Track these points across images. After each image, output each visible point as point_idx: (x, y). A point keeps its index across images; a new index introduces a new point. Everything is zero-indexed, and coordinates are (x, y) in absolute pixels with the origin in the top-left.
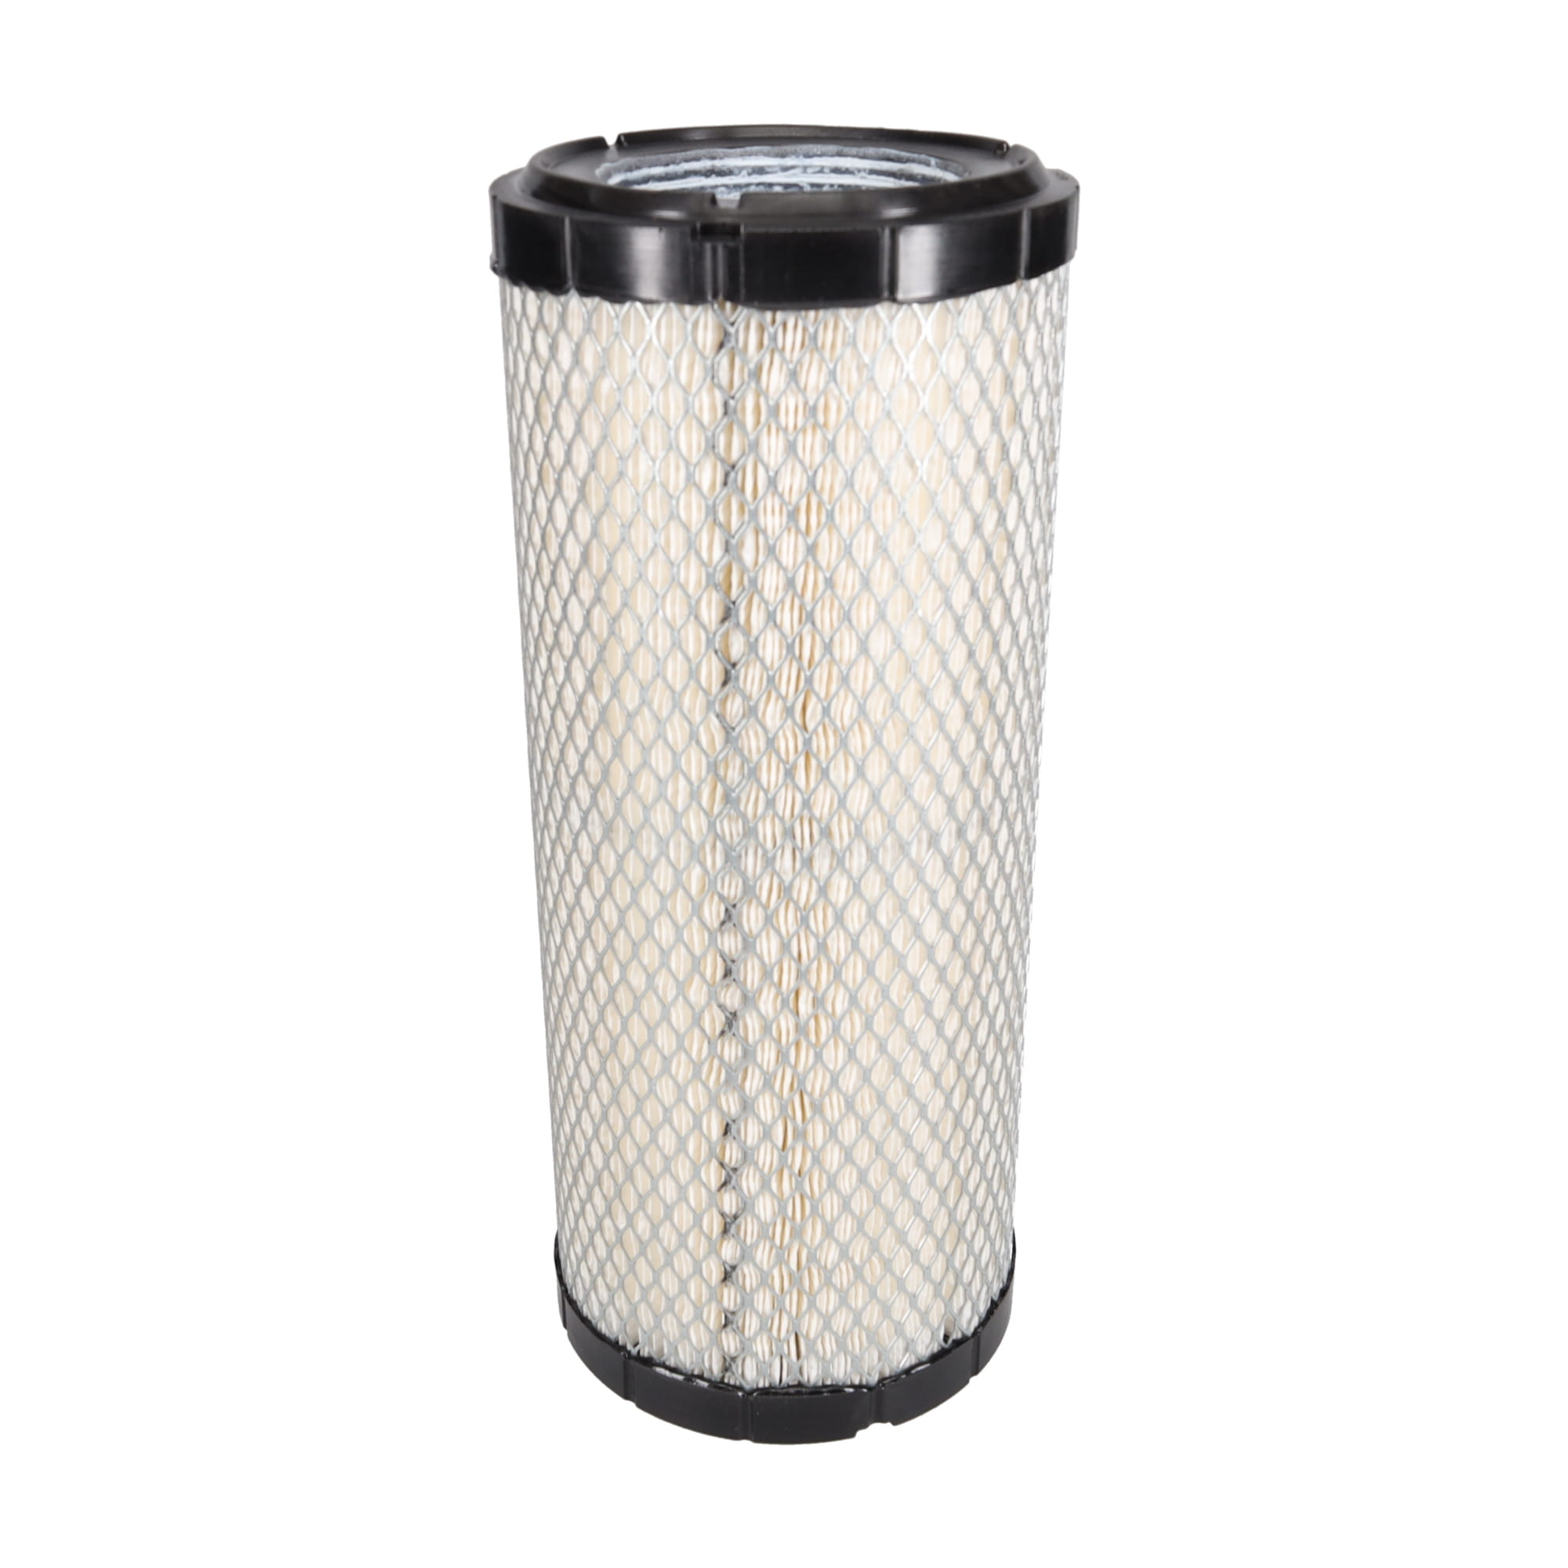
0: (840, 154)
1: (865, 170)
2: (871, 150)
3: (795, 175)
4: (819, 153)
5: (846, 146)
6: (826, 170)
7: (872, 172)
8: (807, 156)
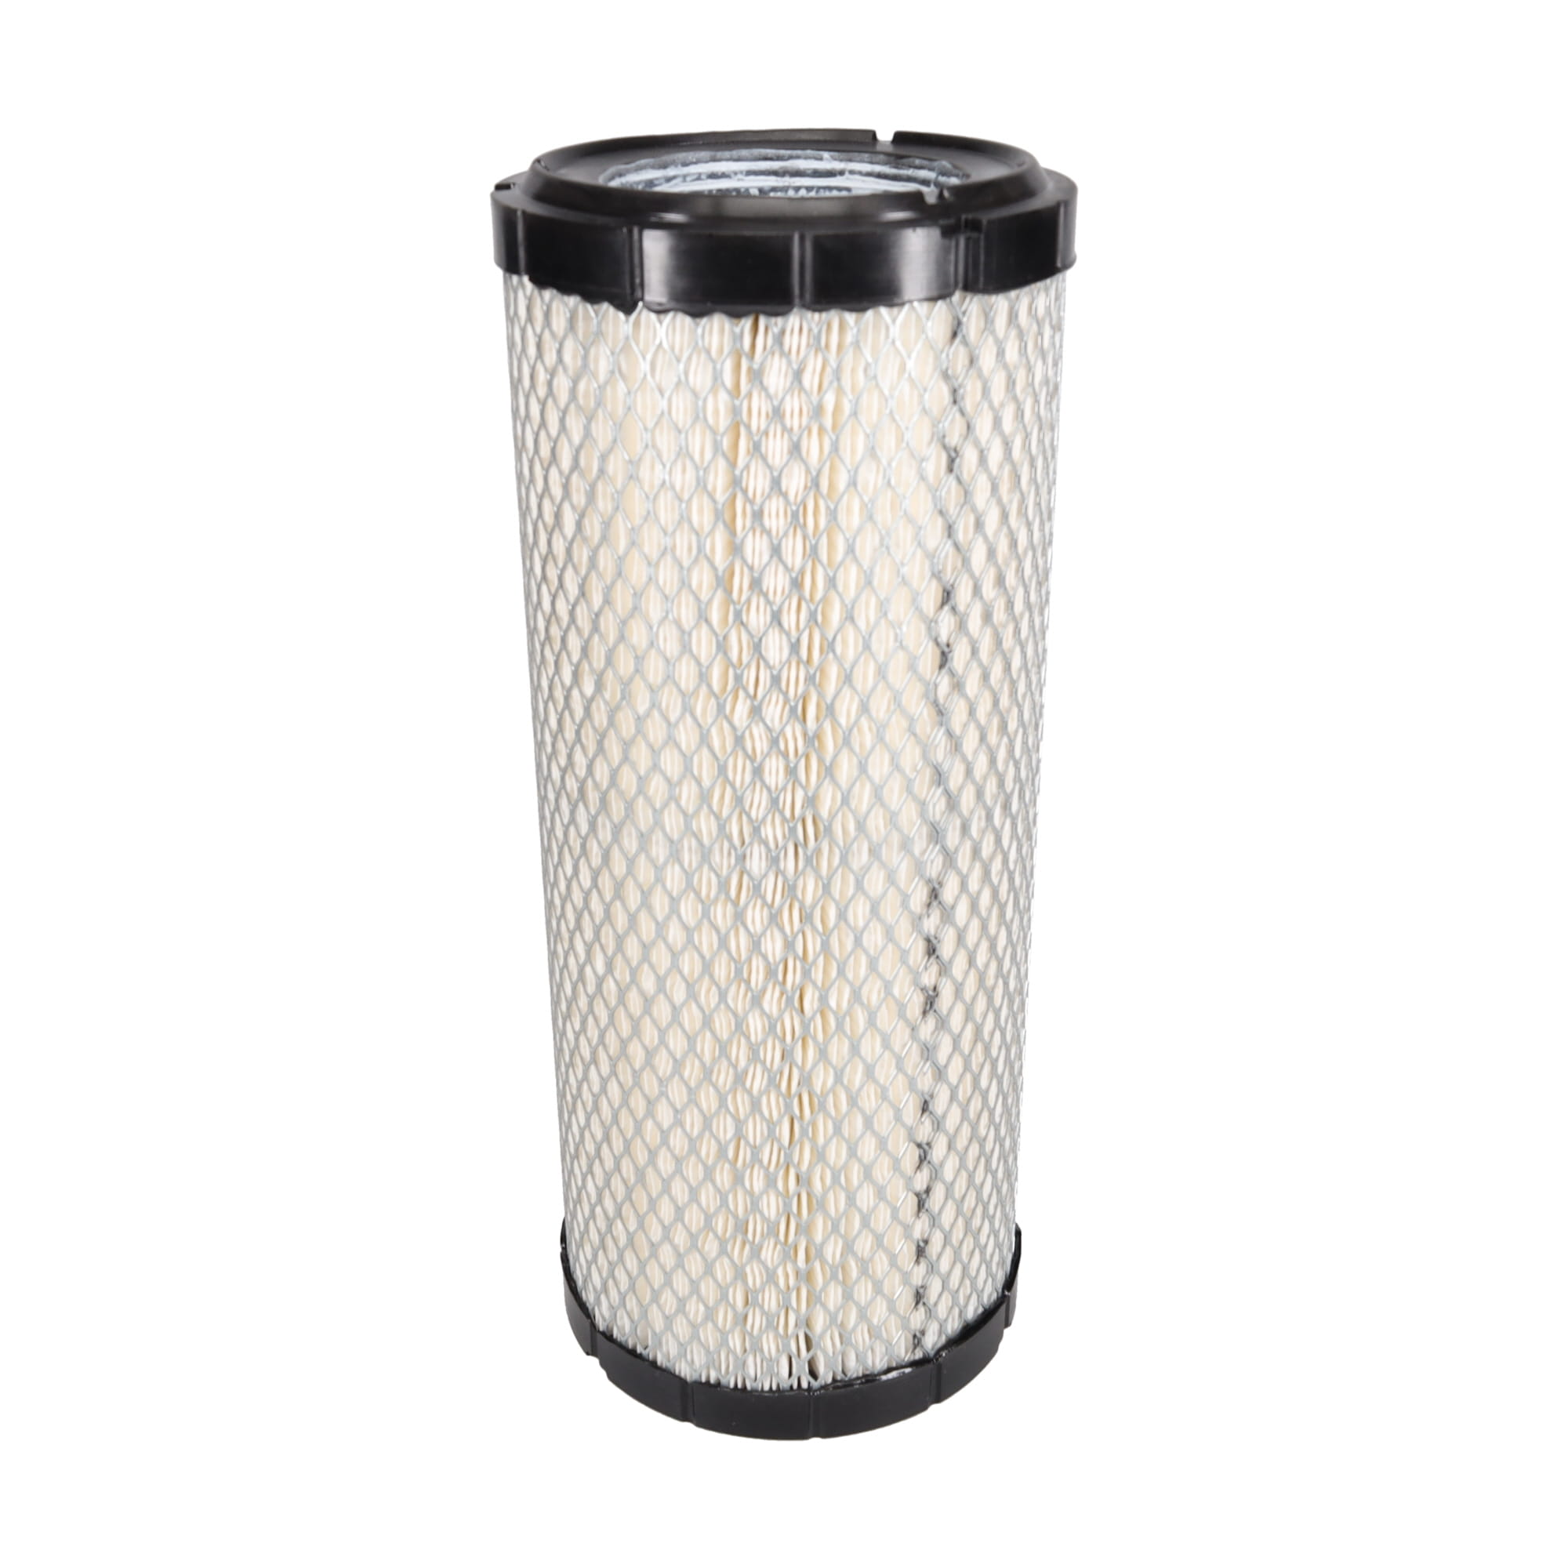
0: (714, 160)
1: (741, 172)
2: (744, 152)
3: (676, 185)
4: (694, 160)
5: (718, 150)
6: (703, 177)
7: (749, 173)
8: (685, 164)
